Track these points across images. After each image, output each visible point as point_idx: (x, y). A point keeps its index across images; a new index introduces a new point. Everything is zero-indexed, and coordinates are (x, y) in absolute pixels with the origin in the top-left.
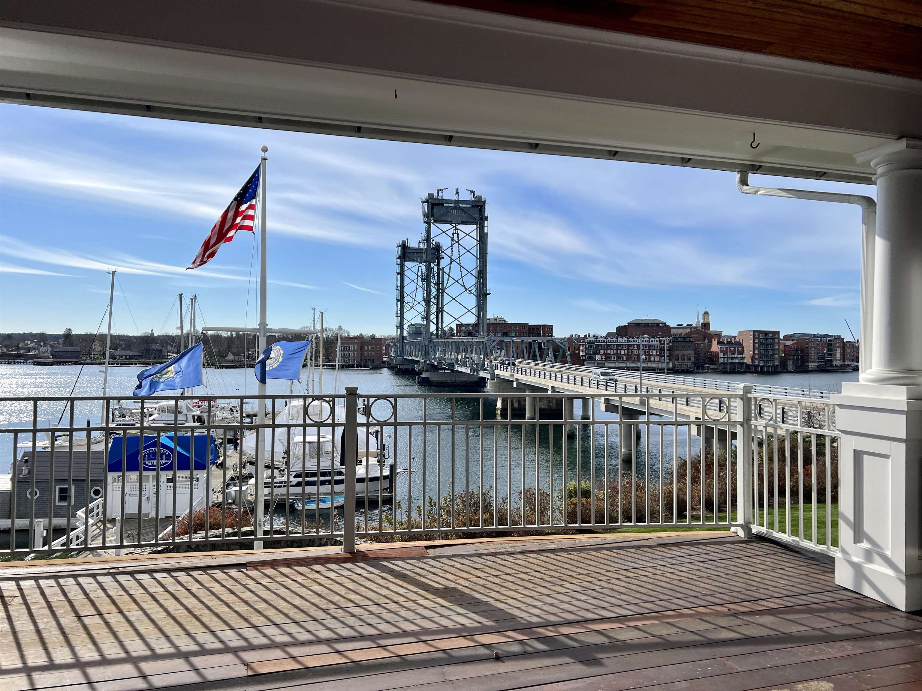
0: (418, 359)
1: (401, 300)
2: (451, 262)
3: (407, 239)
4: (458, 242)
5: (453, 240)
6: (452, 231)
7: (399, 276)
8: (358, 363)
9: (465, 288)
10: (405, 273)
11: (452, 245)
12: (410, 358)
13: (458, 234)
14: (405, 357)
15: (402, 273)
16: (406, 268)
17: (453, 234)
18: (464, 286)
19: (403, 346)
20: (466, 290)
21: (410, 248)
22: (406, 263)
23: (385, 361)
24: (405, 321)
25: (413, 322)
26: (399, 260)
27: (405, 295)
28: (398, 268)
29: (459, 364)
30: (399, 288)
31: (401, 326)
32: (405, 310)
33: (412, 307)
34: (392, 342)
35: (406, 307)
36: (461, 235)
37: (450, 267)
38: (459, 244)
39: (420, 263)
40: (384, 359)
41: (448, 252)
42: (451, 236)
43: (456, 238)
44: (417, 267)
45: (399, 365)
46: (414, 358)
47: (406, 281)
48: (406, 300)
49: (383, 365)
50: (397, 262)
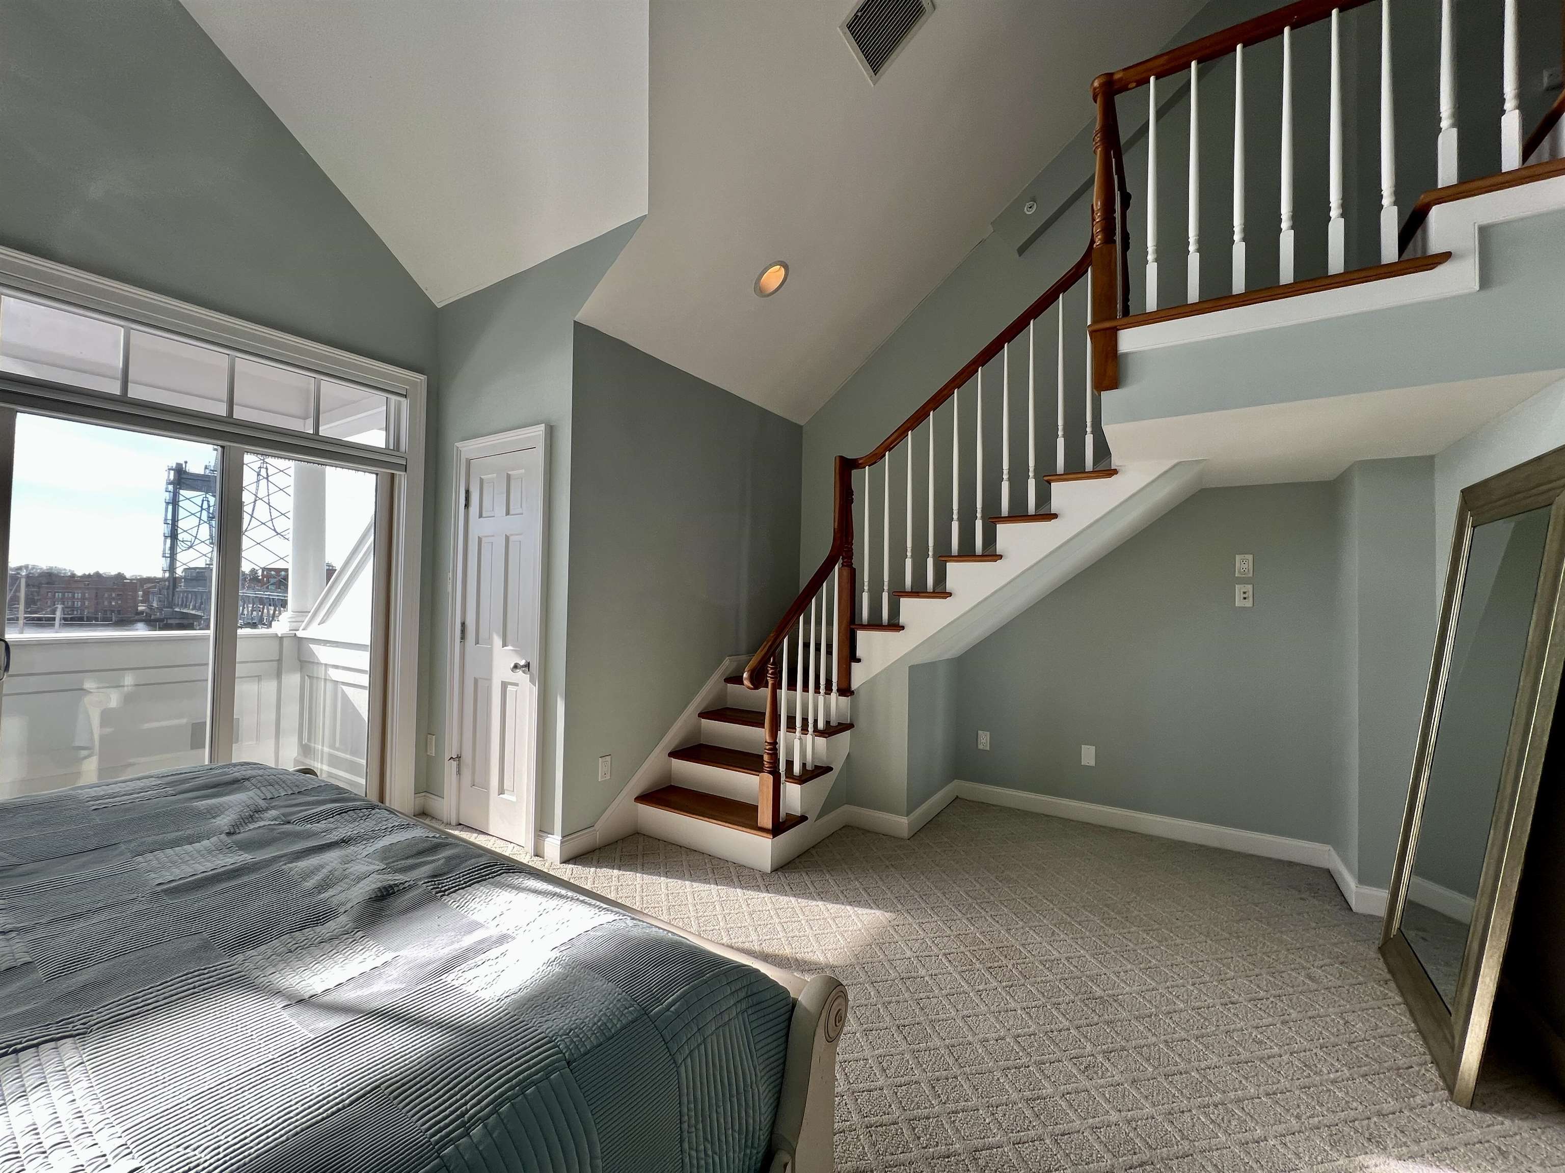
0: (199, 613)
1: (173, 535)
2: (256, 500)
3: (186, 462)
4: (267, 478)
5: (259, 474)
6: (259, 464)
7: (170, 507)
8: (89, 615)
9: (276, 532)
10: (181, 504)
11: (258, 481)
12: (185, 611)
13: (267, 469)
14: (177, 610)
15: (174, 503)
16: (181, 498)
17: (260, 467)
18: (275, 530)
19: (173, 595)
20: (278, 534)
21: (188, 474)
22: (182, 492)
23: (142, 612)
24: (178, 564)
25: (192, 565)
26: (171, 488)
27: (179, 531)
28: (168, 496)
29: (264, 624)
30: (170, 522)
31: (172, 568)
32: (179, 550)
33: (191, 547)
34: (155, 587)
35: (180, 546)
36: (271, 470)
37: (254, 506)
38: (268, 481)
39: (207, 493)
40: (140, 608)
41: (253, 488)
42: (257, 470)
43: (263, 472)
44: (201, 498)
45: (167, 619)
46: (193, 612)
47: (182, 513)
48: (180, 537)
49: (137, 617)
50: (167, 488)
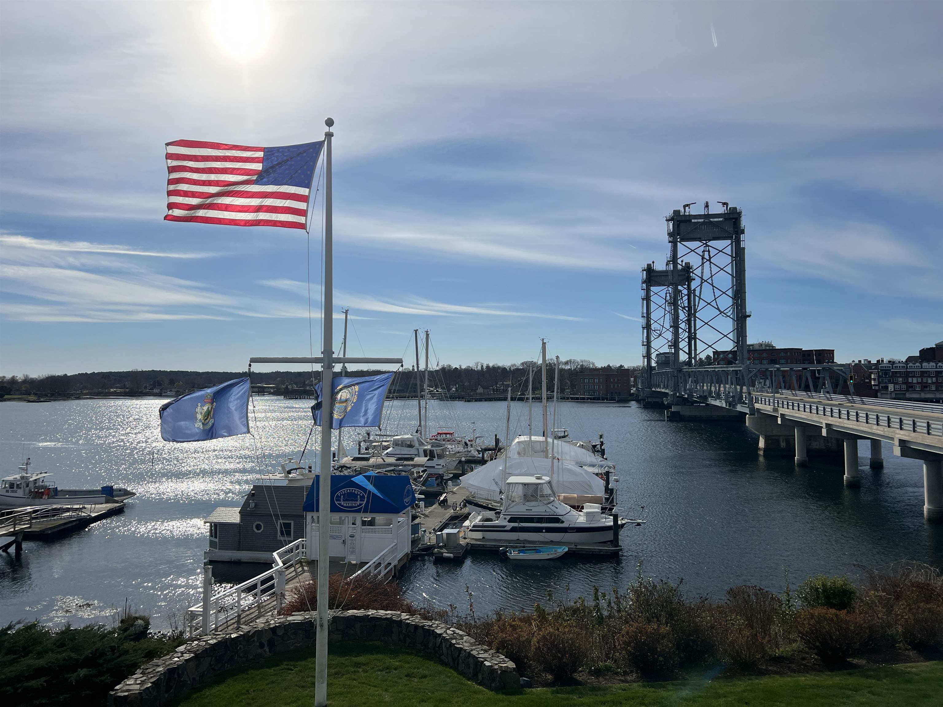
0: (667, 391)
1: (648, 327)
2: (702, 283)
3: (653, 262)
4: (709, 260)
5: (703, 258)
6: (702, 249)
7: (645, 302)
8: (603, 396)
9: (720, 311)
10: (652, 298)
11: (703, 264)
12: (658, 390)
13: (709, 251)
14: (653, 389)
15: (647, 299)
16: (652, 293)
17: (704, 251)
18: (718, 309)
19: (651, 378)
20: (721, 312)
21: (655, 272)
22: (652, 288)
23: (633, 394)
24: (653, 350)
25: (662, 351)
26: (644, 285)
27: (652, 322)
28: (643, 294)
29: (713, 397)
30: (645, 315)
31: (648, 356)
32: (652, 339)
33: (660, 335)
34: (639, 373)
35: (653, 335)
36: (713, 252)
37: (701, 289)
38: (711, 262)
39: (668, 286)
40: (632, 391)
41: (699, 272)
42: (701, 254)
43: (706, 255)
44: (665, 291)
45: (648, 397)
46: (663, 390)
47: (653, 307)
48: (653, 327)
49: (630, 398)
50: (642, 287)
